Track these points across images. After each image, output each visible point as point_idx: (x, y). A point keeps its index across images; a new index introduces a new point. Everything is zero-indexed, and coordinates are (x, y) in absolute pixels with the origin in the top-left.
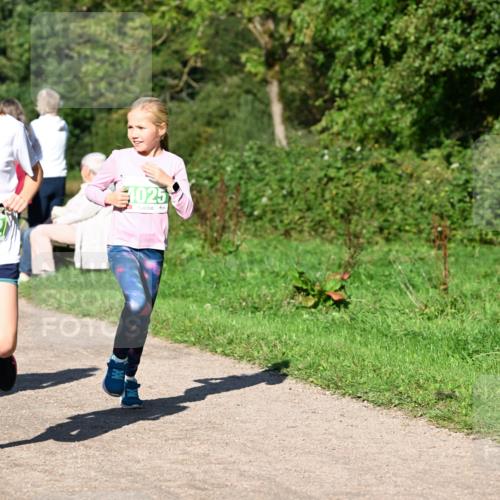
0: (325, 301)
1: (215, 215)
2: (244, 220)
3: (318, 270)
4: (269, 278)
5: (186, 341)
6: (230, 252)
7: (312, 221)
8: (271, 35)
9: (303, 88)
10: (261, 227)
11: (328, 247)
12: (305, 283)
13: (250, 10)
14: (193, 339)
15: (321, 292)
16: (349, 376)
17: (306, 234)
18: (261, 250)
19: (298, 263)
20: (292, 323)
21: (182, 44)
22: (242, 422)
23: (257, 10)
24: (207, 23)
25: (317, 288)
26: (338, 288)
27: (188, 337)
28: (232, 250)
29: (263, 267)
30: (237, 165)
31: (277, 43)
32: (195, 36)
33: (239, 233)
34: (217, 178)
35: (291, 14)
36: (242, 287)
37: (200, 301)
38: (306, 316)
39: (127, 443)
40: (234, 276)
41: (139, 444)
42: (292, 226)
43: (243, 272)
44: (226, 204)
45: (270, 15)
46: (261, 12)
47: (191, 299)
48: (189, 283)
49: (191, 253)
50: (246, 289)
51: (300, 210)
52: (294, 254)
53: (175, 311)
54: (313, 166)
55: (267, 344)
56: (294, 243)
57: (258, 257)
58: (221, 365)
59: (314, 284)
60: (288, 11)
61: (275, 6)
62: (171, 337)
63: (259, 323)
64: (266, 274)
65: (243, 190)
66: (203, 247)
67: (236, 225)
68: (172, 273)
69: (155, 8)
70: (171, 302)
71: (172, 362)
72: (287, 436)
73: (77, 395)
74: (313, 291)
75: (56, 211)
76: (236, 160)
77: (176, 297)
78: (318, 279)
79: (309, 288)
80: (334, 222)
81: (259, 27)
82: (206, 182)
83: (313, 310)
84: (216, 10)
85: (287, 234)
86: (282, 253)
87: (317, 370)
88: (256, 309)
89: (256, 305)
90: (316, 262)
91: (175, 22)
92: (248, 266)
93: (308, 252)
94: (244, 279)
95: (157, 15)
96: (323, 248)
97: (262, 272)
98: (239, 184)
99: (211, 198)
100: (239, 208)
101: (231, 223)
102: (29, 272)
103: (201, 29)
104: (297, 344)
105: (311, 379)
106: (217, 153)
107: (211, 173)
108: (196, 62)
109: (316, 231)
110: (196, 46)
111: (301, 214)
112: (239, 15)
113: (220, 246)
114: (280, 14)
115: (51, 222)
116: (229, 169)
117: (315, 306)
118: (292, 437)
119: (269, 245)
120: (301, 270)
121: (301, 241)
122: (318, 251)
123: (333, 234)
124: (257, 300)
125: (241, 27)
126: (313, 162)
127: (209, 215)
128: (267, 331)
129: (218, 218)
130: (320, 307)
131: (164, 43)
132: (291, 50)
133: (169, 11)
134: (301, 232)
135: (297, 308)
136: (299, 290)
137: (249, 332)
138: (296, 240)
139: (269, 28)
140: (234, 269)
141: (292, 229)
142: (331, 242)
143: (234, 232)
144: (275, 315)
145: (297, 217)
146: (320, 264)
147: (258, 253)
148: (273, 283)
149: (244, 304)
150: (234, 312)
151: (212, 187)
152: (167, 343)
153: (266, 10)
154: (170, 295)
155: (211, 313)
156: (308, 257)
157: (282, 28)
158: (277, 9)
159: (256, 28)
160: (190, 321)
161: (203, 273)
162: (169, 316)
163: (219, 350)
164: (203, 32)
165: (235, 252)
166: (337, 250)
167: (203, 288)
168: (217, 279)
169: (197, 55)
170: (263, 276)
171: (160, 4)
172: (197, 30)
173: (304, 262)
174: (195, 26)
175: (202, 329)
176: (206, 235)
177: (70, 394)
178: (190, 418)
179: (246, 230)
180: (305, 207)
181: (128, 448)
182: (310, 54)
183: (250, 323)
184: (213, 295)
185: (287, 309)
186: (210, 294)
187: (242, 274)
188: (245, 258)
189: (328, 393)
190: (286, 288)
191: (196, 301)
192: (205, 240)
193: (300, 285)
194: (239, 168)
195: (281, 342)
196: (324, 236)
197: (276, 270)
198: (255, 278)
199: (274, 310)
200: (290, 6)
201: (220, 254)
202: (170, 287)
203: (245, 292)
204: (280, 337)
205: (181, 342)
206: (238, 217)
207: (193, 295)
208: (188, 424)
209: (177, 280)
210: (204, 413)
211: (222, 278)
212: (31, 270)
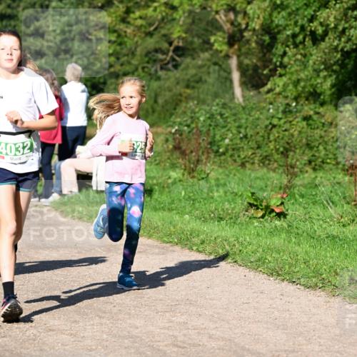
0: (270, 213)
1: (192, 152)
2: (212, 155)
3: (264, 191)
4: (230, 197)
5: (171, 242)
6: (203, 178)
7: (261, 156)
8: (232, 24)
9: (255, 61)
10: (224, 160)
11: (272, 174)
12: (256, 200)
13: (217, 5)
14: (176, 240)
15: (267, 207)
16: (287, 267)
17: (257, 165)
18: (225, 177)
19: (250, 187)
20: (246, 229)
21: (168, 30)
22: (211, 299)
23: (222, 5)
24: (186, 14)
25: (264, 204)
26: (278, 204)
27: (173, 238)
28: (204, 176)
29: (226, 189)
30: (208, 116)
31: (236, 29)
32: (177, 24)
33: (209, 165)
34: (193, 126)
35: (246, 8)
36: (211, 203)
37: (182, 214)
38: (256, 224)
39: (129, 314)
40: (205, 195)
41: (138, 315)
42: (247, 159)
43: (212, 192)
44: (200, 144)
45: (231, 9)
46: (225, 7)
47: (175, 212)
48: (173, 201)
49: (175, 179)
50: (214, 204)
51: (252, 148)
52: (247, 180)
53: (163, 220)
54: (261, 116)
55: (229, 244)
56: (248, 172)
57: (222, 182)
59: (262, 201)
60: (244, 6)
61: (235, 2)
62: (160, 239)
63: (223, 228)
64: (228, 194)
65: (212, 134)
66: (183, 175)
67: (207, 159)
68: (161, 193)
69: (150, 4)
70: (160, 214)
71: (161, 256)
72: (242, 309)
74: (261, 205)
75: (79, 149)
76: (207, 113)
77: (164, 210)
78: (264, 198)
79: (259, 204)
80: (276, 156)
81: (223, 17)
82: (186, 128)
83: (261, 220)
84: (193, 6)
85: (243, 165)
86: (239, 179)
87: (264, 263)
88: (221, 219)
89: (221, 216)
90: (264, 186)
91: (164, 14)
92: (215, 188)
93: (258, 178)
94: (212, 198)
95: (151, 9)
96: (268, 175)
97: (226, 193)
98: (209, 130)
99: (189, 140)
100: (209, 146)
101: (203, 158)
102: (60, 193)
103: (182, 19)
104: (250, 244)
105: (260, 269)
106: (193, 107)
107: (189, 122)
108: (178, 42)
109: (263, 163)
110: (179, 31)
111: (253, 151)
112: (209, 9)
113: (195, 174)
114: (238, 8)
115: (76, 157)
116: (202, 119)
117: (263, 217)
118: (246, 310)
119: (231, 173)
120: (253, 191)
121: (253, 170)
122: (265, 177)
123: (276, 165)
124: (222, 213)
125: (211, 18)
126: (261, 113)
127: (187, 152)
128: (229, 234)
129: (194, 154)
130: (266, 217)
131: (156, 29)
132: (246, 34)
133: (160, 6)
134: (253, 163)
135: (250, 218)
136: (251, 205)
137: (216, 235)
138: (249, 169)
139: (231, 19)
140: (205, 190)
141: (247, 162)
142: (274, 171)
143: (206, 164)
144: (234, 223)
145: (250, 153)
146: (266, 187)
147: (222, 179)
148: (233, 200)
149: (212, 215)
150: (205, 221)
151: (189, 132)
152: (156, 243)
153: (228, 5)
154: (160, 209)
155: (189, 222)
156: (258, 182)
157: (240, 19)
158: (236, 4)
159: (221, 18)
160: (174, 227)
161: (183, 193)
162: (159, 224)
163: (195, 248)
164: (184, 22)
165: (206, 178)
166: (278, 177)
167: (183, 204)
168: (193, 197)
169: (179, 37)
170: (226, 196)
172: (179, 20)
173: (255, 185)
174: (178, 17)
175: (183, 233)
176: (185, 166)
178: (173, 297)
179: (214, 162)
180: (256, 146)
181: (130, 318)
182: (260, 36)
183: (216, 229)
184: (190, 209)
185: (243, 219)
186: (188, 208)
187: (211, 194)
188: (213, 182)
189: (271, 279)
190: (242, 204)
191: (178, 213)
192: (185, 170)
193: (252, 202)
194: (209, 118)
195: (238, 242)
196: (270, 166)
197: (236, 191)
198: (220, 197)
199: (233, 219)
200: (246, 2)
201: (195, 180)
202: (160, 203)
203: (213, 207)
204: (238, 239)
205: (168, 243)
206: (208, 153)
207: (176, 209)
208: (172, 301)
209: (165, 198)
210: (184, 293)
211: (197, 197)
212: (61, 191)
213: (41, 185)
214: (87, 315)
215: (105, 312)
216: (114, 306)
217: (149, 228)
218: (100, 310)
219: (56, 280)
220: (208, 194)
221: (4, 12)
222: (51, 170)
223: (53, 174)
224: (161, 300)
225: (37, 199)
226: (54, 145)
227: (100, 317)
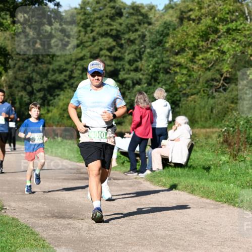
1: (235, 144)
2: (248, 146)
5: (221, 201)
6: (242, 161)
14: (225, 200)
21: (220, 66)
24: (231, 57)
27: (223, 199)
28: (242, 159)
30: (245, 121)
32: (226, 63)
33: (246, 152)
34: (236, 127)
36: (247, 176)
37: (229, 183)
39: (195, 247)
40: (243, 171)
41: (200, 248)
43: (248, 169)
44: (240, 139)
47: (224, 182)
48: (223, 175)
49: (224, 161)
50: (249, 177)
53: (217, 187)
58: (238, 211)
62: (215, 199)
65: (248, 133)
66: (230, 158)
67: (244, 148)
68: (215, 170)
69: (208, 50)
70: (215, 183)
71: (215, 210)
73: (172, 225)
76: (245, 119)
77: (217, 181)
82: (231, 129)
84: (236, 51)
91: (217, 57)
92: (250, 167)
94: (248, 173)
95: (209, 54)
98: (246, 130)
99: (233, 136)
100: (246, 140)
101: (242, 148)
102: (151, 170)
103: (229, 59)
106: (236, 115)
107: (233, 125)
108: (227, 74)
110: (227, 68)
112: (246, 53)
113: (237, 158)
115: (161, 147)
116: (241, 123)
125: (247, 59)
127: (232, 144)
129: (236, 145)
131: (212, 66)
133: (215, 52)
140: (244, 168)
143: (244, 152)
149: (248, 184)
150: (243, 188)
151: (234, 131)
152: (212, 202)
154: (214, 180)
155: (233, 188)
160: (224, 192)
161: (229, 170)
162: (214, 190)
163: (237, 205)
164: (230, 61)
165: (244, 161)
167: (229, 177)
168: (236, 173)
169: (227, 71)
171: (211, 48)
172: (227, 61)
174: (226, 58)
175: (229, 195)
176: (231, 153)
177: (169, 225)
178: (223, 236)
179: (249, 151)
184: (234, 180)
186: (233, 180)
187: (247, 171)
188: (248, 163)
191: (226, 183)
192: (231, 155)
194: (246, 122)
201: (237, 162)
202: (214, 176)
203: (248, 179)
205: (219, 201)
206: (245, 145)
207: (225, 180)
208: (222, 239)
209: (218, 173)
210: (229, 234)
211: (238, 172)
212: (152, 169)
213: (139, 165)
214: (168, 247)
215: (179, 246)
216: (186, 242)
217: (207, 192)
218: (176, 244)
219: (148, 225)
220: (245, 171)
221: (116, 55)
222: (145, 155)
223: (147, 158)
224: (215, 238)
225: (137, 174)
226: (147, 139)
227: (176, 249)
